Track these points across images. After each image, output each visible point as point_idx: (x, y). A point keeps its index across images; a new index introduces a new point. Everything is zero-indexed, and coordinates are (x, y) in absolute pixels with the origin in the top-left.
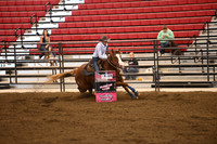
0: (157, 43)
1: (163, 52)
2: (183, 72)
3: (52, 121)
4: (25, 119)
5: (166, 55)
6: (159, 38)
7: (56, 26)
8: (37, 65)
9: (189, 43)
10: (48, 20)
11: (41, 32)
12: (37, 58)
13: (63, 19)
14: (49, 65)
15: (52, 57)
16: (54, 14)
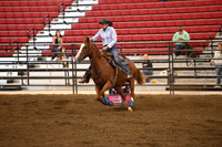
0: (172, 45)
1: (178, 54)
2: (199, 75)
3: (64, 124)
4: (37, 121)
5: (181, 57)
6: (174, 40)
7: (69, 27)
8: (50, 67)
9: (205, 46)
10: (61, 21)
11: (53, 33)
12: (49, 59)
13: (76, 20)
14: (61, 67)
15: (64, 59)
16: (67, 14)
